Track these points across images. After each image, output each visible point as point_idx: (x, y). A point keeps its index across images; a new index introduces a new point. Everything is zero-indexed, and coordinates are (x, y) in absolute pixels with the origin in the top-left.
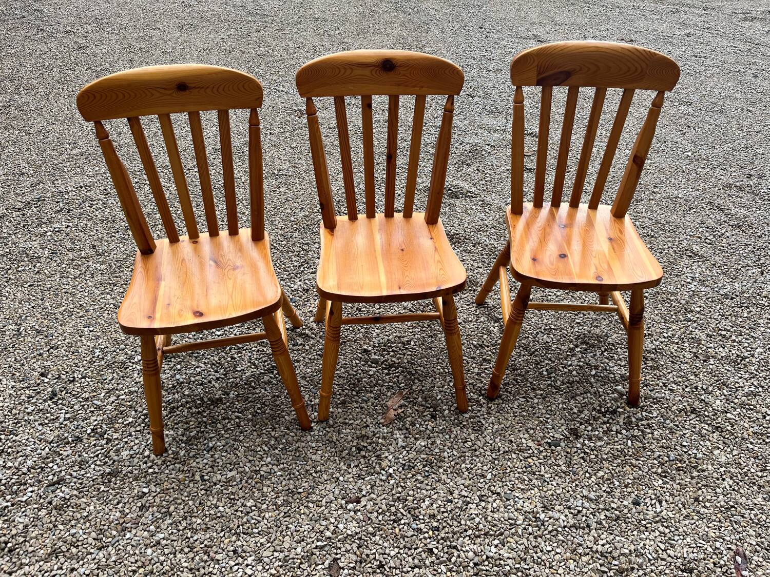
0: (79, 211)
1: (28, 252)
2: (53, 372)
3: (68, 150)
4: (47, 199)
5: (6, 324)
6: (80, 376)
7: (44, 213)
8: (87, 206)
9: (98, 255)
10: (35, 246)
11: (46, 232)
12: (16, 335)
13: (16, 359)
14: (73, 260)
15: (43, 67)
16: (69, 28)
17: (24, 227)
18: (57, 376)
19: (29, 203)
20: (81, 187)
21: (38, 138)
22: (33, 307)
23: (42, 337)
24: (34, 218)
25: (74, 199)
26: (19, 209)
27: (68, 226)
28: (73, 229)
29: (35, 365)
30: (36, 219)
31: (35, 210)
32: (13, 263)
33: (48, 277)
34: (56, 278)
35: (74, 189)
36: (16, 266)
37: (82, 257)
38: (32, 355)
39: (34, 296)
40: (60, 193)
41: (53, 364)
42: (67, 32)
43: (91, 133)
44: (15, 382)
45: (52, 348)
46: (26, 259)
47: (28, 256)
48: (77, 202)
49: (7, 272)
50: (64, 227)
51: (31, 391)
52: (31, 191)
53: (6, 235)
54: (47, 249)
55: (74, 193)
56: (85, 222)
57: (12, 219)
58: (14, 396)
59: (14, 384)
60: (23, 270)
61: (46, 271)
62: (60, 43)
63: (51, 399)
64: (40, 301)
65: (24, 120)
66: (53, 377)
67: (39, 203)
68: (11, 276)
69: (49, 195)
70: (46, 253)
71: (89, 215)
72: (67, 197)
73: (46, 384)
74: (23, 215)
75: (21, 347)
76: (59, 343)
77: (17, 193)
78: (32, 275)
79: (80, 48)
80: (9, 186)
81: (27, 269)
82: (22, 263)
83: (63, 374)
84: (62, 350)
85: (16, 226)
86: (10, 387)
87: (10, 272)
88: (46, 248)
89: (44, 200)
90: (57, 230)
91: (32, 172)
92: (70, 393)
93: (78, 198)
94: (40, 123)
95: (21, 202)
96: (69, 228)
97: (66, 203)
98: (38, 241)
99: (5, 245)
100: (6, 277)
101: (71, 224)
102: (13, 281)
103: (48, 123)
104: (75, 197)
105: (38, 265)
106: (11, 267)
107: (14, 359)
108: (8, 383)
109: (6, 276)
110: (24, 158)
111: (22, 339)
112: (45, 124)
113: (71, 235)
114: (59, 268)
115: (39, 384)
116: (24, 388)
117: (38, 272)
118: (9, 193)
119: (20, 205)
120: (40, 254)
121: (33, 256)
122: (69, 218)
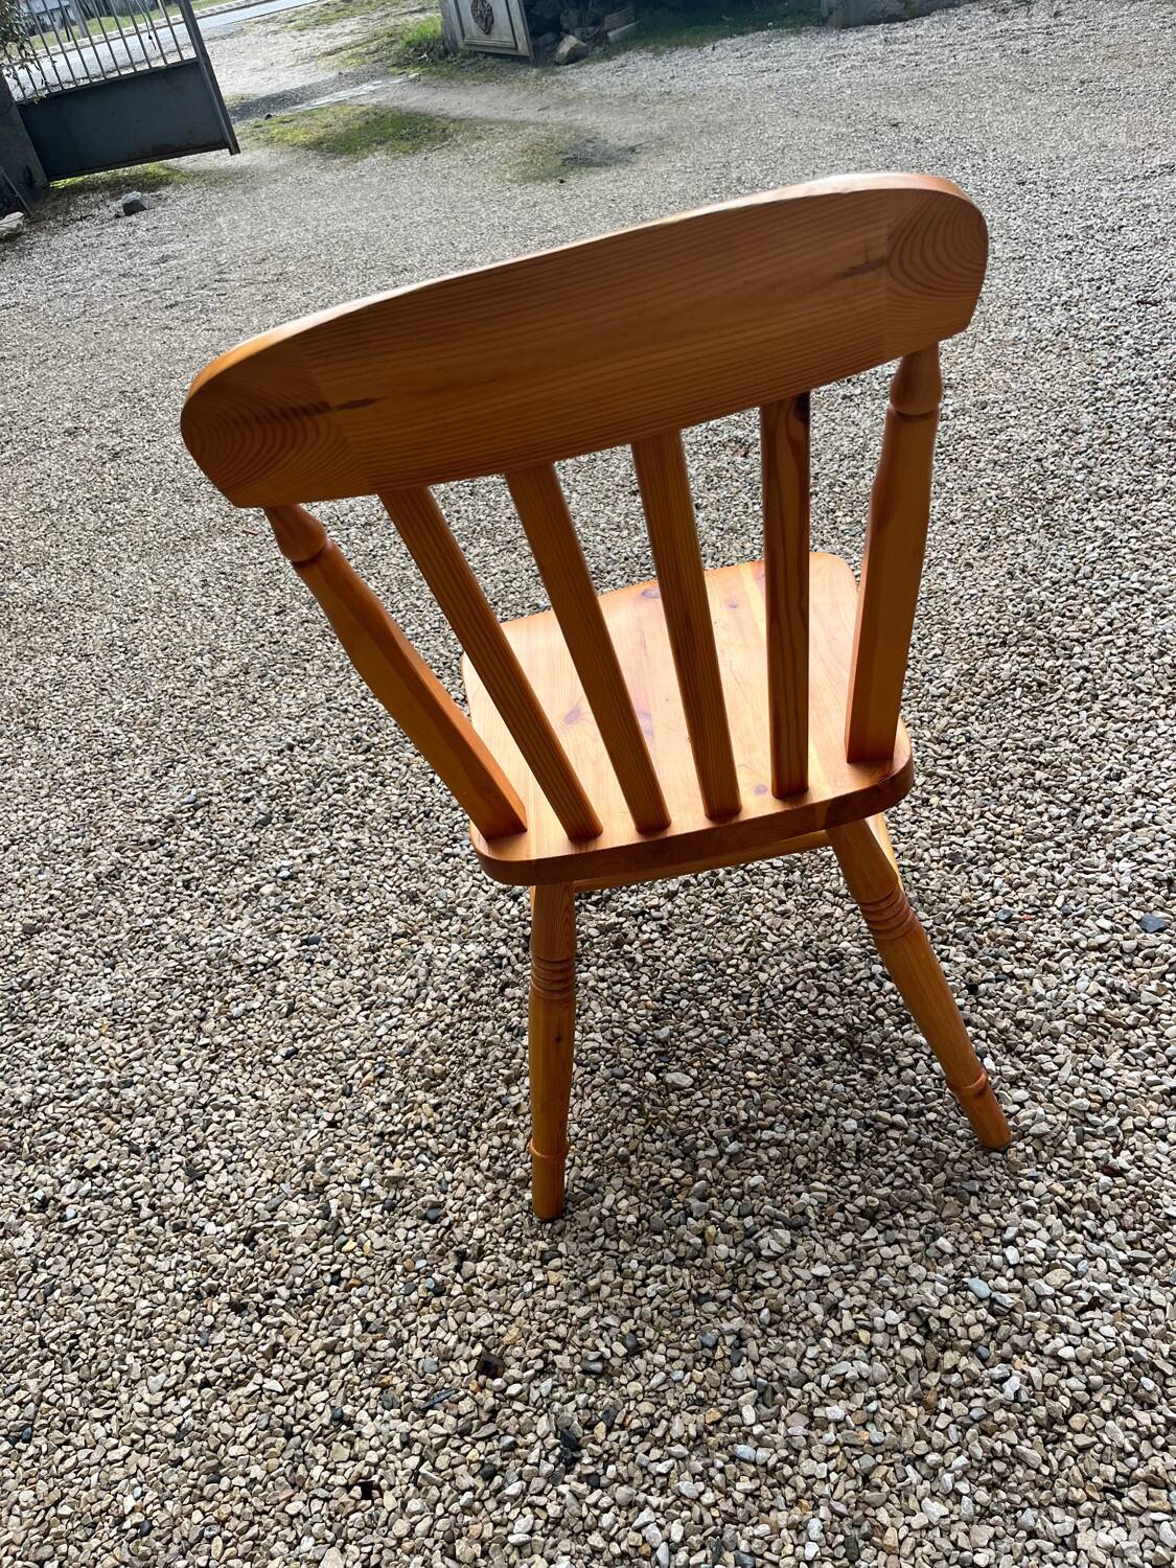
0: (317, 809)
1: (235, 956)
2: (517, 1351)
3: (206, 671)
4: (215, 799)
5: (276, 1200)
6: (621, 1350)
7: (224, 836)
8: (331, 791)
9: (438, 919)
10: (247, 932)
11: (258, 887)
12: (323, 1232)
13: (366, 1325)
14: (372, 950)
15: (49, 509)
16: (68, 424)
17: (187, 887)
18: (540, 1364)
19: (172, 820)
20: (291, 748)
21: (115, 660)
22: (332, 1124)
23: (410, 1223)
24: (203, 857)
25: (287, 783)
26: (152, 842)
27: (310, 857)
28: (328, 861)
29: (439, 1332)
30: (211, 858)
31: (195, 834)
32: (206, 999)
33: (329, 1018)
34: (352, 1014)
35: (275, 758)
36: (218, 1004)
37: (395, 936)
38: (414, 1296)
39: (318, 1086)
40: (244, 774)
41: (500, 1317)
42: (69, 432)
43: (239, 619)
44: (404, 1418)
45: (462, 1257)
46: (238, 978)
47: (239, 968)
48: (299, 787)
49: (199, 1029)
50: (299, 860)
51: (480, 1446)
52: (159, 788)
53: (149, 922)
54: (284, 935)
55: (277, 766)
56: (350, 835)
57: (144, 873)
58: (432, 1483)
59: (404, 1426)
60: (247, 1011)
61: (314, 1000)
62: (64, 455)
63: (569, 1464)
64: (344, 1099)
65: (57, 629)
66: (526, 1369)
67: (199, 813)
68: (218, 1039)
69: (217, 786)
70: (287, 945)
71: (351, 815)
72: (263, 781)
73: (518, 1406)
74: (170, 855)
75: (364, 1272)
76: (479, 1233)
77: (124, 803)
78: (279, 1023)
79: (116, 455)
80: (94, 789)
81: (256, 1005)
82: (232, 993)
83: (556, 1352)
84: (502, 1257)
85: (163, 890)
86: (396, 1443)
87: (208, 1026)
88: (281, 930)
89: (209, 803)
90: (285, 873)
91: (139, 742)
92: (622, 1427)
93: (297, 776)
94: (100, 626)
95: (150, 822)
96: (315, 860)
97: (273, 798)
98: (247, 919)
99: (159, 949)
100: (204, 1046)
101: (315, 850)
102: (231, 1054)
103: (120, 621)
104: (287, 777)
105: (281, 986)
106: (202, 1010)
107: (358, 1326)
108: (384, 1428)
109: (205, 1041)
110: (100, 713)
111: (351, 1245)
112: (115, 626)
113: (332, 879)
114: (347, 982)
115: (493, 1412)
116: (448, 1436)
117: (291, 1010)
118: (103, 807)
119: (150, 831)
120: (271, 953)
121: (255, 964)
122: (299, 834)
